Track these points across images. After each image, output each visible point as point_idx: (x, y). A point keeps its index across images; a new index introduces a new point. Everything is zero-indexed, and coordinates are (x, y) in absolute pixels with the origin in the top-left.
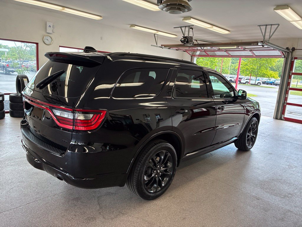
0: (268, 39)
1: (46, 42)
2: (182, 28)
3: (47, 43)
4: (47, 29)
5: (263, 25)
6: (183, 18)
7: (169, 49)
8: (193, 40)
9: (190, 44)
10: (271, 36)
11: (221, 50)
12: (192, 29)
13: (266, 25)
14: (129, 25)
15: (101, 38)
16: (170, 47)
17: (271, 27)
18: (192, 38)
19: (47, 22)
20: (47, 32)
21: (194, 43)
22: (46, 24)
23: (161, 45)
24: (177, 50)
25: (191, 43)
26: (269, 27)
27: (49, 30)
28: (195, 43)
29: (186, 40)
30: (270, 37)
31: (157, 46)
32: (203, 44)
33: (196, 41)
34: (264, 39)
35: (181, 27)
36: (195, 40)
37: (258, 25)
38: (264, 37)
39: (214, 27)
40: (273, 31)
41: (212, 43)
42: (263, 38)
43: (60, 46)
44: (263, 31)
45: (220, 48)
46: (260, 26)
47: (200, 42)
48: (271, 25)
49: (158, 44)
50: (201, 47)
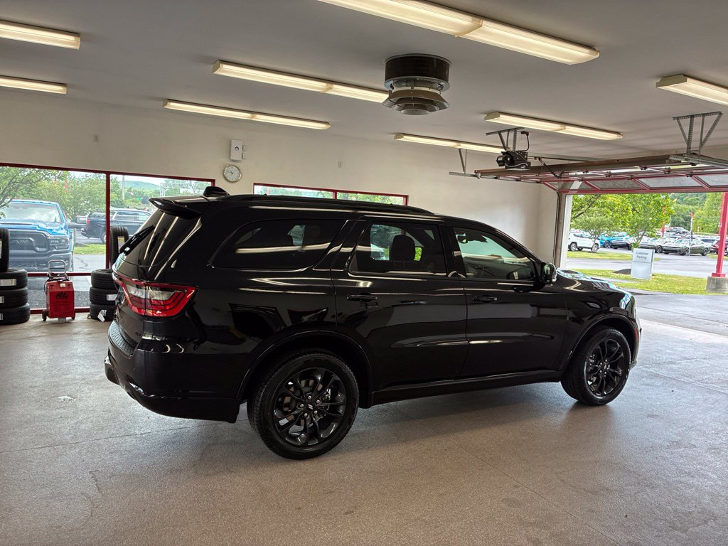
0: (698, 149)
1: (228, 178)
2: (502, 134)
3: (231, 180)
4: (232, 153)
5: (685, 117)
6: (486, 116)
7: (496, 178)
8: (527, 159)
9: (519, 167)
10: (705, 140)
11: (616, 177)
12: (527, 135)
13: (692, 117)
14: (394, 134)
15: (340, 165)
16: (498, 174)
17: (703, 119)
18: (523, 153)
19: (233, 141)
20: (232, 158)
21: (532, 165)
22: (230, 145)
23: (475, 172)
24: (517, 180)
25: (522, 165)
26: (698, 120)
27: (236, 155)
28: (534, 163)
29: (509, 159)
30: (702, 144)
31: (465, 175)
32: (561, 165)
33: (540, 160)
34: (689, 148)
35: (500, 133)
36: (535, 158)
37: (674, 118)
38: (689, 142)
39: (567, 127)
40: (707, 129)
41: (586, 161)
42: (686, 146)
43: (255, 184)
44: (686, 130)
45: (612, 171)
46: (678, 118)
47: (549, 162)
48: (704, 115)
49: (466, 169)
50: (552, 173)
